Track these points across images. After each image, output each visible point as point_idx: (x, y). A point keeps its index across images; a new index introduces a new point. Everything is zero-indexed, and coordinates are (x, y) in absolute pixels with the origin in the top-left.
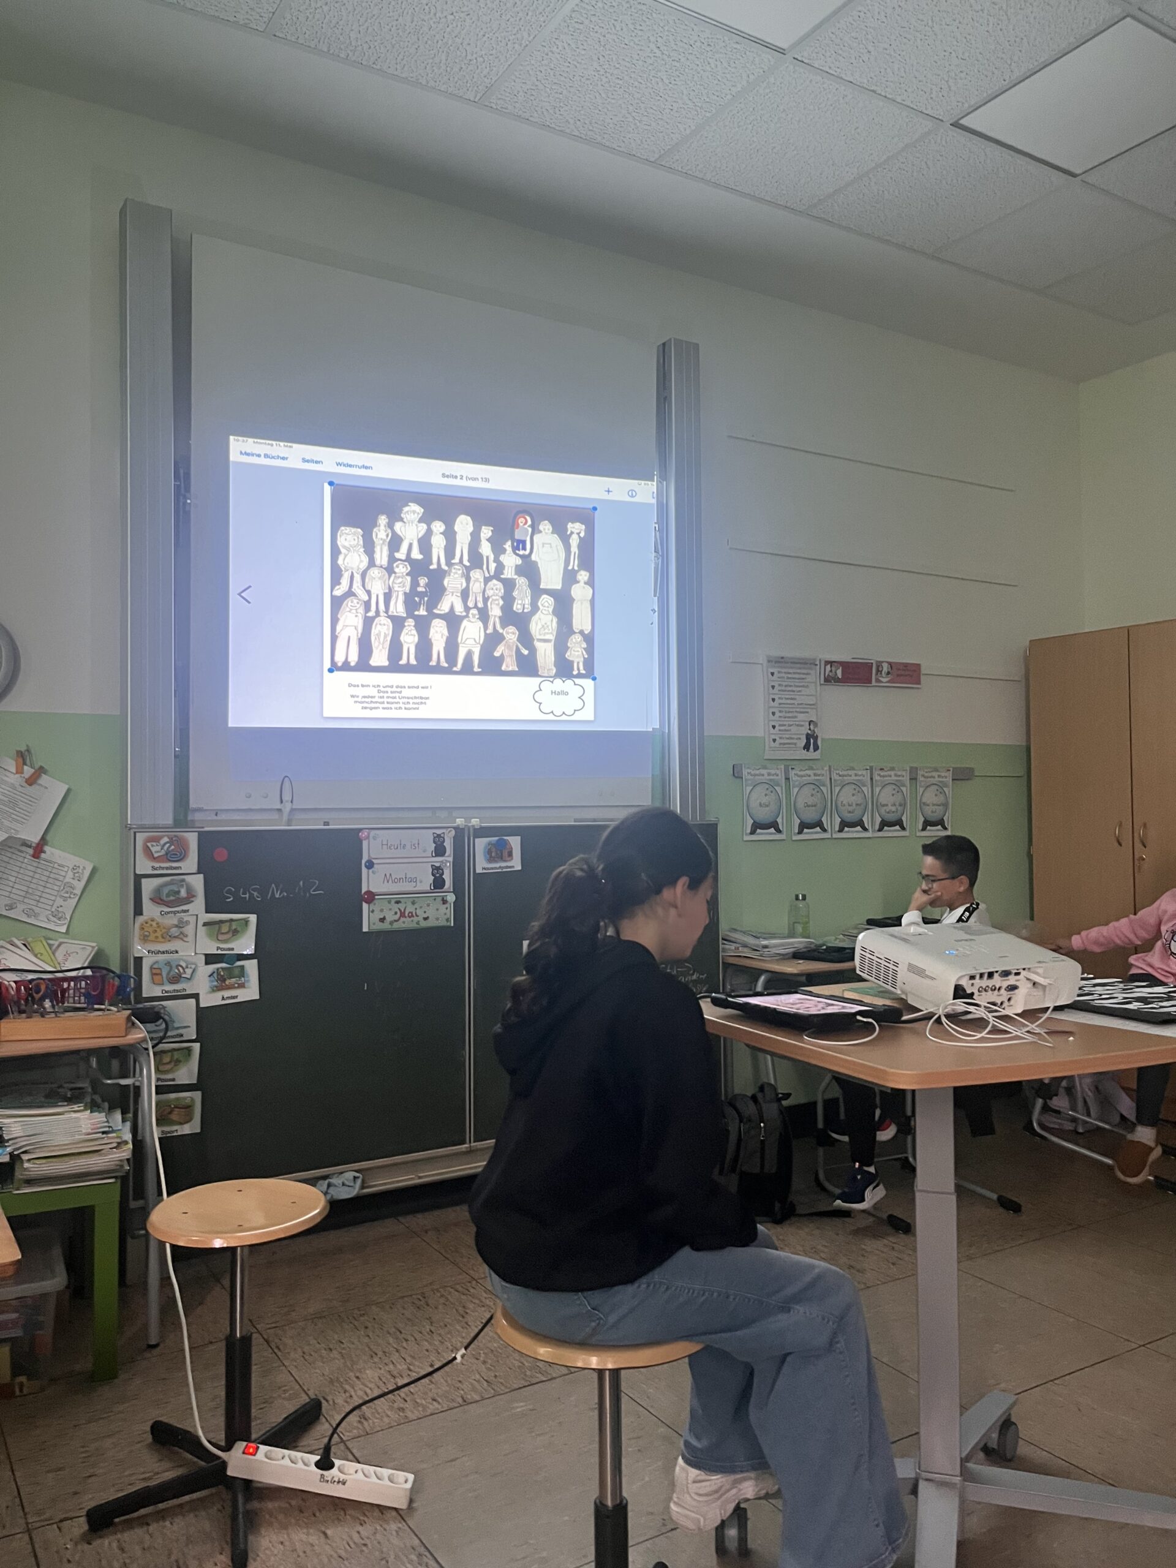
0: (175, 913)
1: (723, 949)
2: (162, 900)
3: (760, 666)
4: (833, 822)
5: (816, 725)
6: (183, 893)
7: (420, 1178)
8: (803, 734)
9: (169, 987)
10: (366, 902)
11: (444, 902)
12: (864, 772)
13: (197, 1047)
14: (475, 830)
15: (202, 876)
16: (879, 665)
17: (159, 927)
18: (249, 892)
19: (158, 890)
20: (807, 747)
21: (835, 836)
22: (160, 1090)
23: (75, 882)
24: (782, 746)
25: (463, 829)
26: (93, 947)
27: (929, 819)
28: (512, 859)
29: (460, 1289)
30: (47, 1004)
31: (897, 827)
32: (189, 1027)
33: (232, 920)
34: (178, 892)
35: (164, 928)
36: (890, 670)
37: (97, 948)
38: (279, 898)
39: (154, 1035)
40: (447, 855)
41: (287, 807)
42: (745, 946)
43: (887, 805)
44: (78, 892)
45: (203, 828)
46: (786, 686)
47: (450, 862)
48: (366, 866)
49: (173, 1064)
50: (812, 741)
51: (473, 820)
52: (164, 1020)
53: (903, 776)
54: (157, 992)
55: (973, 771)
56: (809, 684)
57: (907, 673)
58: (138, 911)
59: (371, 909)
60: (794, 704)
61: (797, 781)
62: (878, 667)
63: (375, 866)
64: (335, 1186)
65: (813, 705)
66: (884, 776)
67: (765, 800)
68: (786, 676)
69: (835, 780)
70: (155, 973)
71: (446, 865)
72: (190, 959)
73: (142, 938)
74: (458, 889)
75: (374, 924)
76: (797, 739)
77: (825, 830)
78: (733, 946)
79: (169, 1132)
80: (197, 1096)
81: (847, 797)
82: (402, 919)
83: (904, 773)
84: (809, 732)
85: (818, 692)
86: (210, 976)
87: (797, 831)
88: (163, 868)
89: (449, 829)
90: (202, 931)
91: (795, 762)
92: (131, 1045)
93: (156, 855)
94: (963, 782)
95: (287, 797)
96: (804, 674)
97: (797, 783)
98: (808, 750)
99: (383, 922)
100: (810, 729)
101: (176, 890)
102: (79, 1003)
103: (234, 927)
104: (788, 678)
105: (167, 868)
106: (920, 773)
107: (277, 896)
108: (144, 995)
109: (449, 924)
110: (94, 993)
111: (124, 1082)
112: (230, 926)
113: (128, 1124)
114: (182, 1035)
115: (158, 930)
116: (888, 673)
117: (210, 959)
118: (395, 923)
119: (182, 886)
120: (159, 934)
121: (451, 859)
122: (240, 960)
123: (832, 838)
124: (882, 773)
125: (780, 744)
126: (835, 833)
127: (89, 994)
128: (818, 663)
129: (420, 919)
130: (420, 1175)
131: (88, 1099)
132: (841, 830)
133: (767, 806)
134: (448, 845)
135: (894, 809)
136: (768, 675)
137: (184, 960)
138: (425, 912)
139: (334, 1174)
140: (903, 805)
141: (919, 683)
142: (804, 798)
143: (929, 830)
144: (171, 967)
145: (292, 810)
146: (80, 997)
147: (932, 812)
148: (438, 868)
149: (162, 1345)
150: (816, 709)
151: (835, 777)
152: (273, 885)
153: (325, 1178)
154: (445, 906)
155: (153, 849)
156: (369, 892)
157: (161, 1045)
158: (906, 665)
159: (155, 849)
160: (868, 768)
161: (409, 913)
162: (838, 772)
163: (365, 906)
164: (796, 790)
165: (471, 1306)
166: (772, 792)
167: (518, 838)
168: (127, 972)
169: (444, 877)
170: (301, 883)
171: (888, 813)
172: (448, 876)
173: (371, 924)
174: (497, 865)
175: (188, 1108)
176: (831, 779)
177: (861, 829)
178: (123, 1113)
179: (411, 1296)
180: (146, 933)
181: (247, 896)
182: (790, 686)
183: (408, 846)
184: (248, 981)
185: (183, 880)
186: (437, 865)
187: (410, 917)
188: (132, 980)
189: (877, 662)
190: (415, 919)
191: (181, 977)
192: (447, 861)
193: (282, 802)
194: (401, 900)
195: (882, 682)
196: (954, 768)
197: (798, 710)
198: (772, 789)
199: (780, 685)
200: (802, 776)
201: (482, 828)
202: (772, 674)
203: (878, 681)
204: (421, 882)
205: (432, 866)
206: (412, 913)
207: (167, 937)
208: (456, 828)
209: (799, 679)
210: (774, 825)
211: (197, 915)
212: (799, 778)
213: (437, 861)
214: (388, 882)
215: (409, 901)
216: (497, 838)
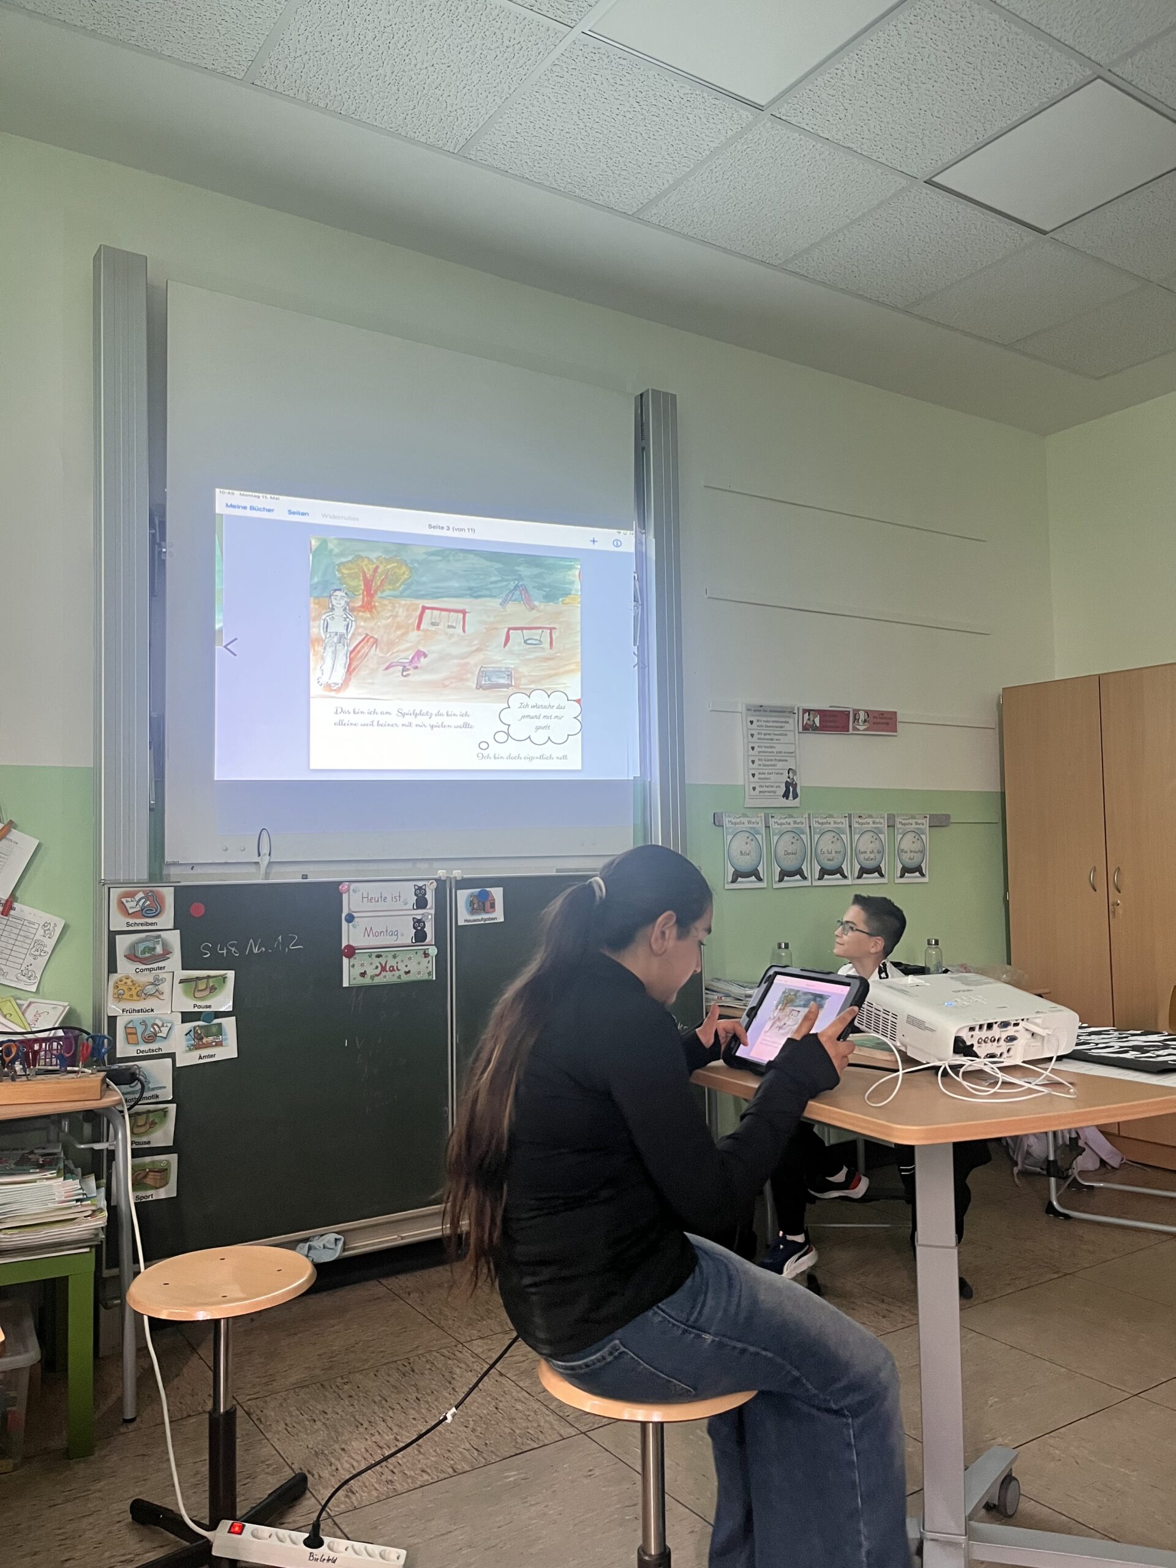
0: (150, 970)
1: (706, 999)
2: (137, 957)
3: (739, 715)
4: (812, 869)
5: (795, 773)
6: (159, 950)
7: (403, 1238)
8: (782, 782)
9: (144, 1047)
10: (346, 957)
11: (426, 955)
12: (843, 820)
13: (173, 1107)
14: (457, 881)
15: (178, 931)
16: (856, 712)
17: (134, 984)
18: (227, 949)
19: (133, 946)
20: (786, 795)
21: (815, 883)
22: (136, 1154)
23: (46, 940)
24: (762, 794)
25: (445, 881)
26: (65, 1007)
27: (907, 866)
28: (494, 911)
29: (447, 1354)
30: (18, 1067)
31: (876, 874)
32: (165, 1087)
33: (209, 977)
34: (154, 949)
35: (139, 986)
36: (866, 717)
37: (68, 1007)
38: (257, 954)
39: (129, 1097)
40: (428, 907)
41: (265, 861)
42: (728, 996)
43: (865, 852)
44: (49, 950)
45: (179, 882)
46: (765, 734)
47: (431, 915)
48: (346, 920)
49: (148, 1126)
50: (791, 789)
51: (454, 872)
52: (139, 1080)
53: (881, 824)
54: (132, 1052)
55: (949, 818)
56: (788, 733)
57: (885, 721)
58: (112, 968)
59: (351, 964)
60: (773, 752)
61: (777, 829)
62: (855, 715)
63: (356, 919)
64: (315, 1249)
65: (792, 753)
66: (862, 824)
67: (746, 848)
68: (763, 724)
69: (814, 828)
70: (130, 1033)
71: (427, 918)
72: (165, 1017)
73: (116, 996)
74: (440, 942)
75: (355, 979)
76: (777, 787)
77: (805, 878)
78: (715, 996)
79: (144, 1198)
80: (173, 1158)
81: (826, 844)
82: (384, 974)
83: (882, 821)
84: (789, 780)
85: (797, 741)
86: (186, 1035)
87: (777, 879)
88: (138, 925)
89: (431, 881)
90: (178, 988)
91: (776, 810)
92: (107, 1109)
93: (131, 911)
94: (941, 828)
95: (265, 850)
96: (782, 722)
97: (776, 831)
98: (787, 799)
99: (364, 977)
100: (789, 777)
101: (152, 946)
102: (51, 1065)
103: (211, 984)
104: (767, 726)
105: (142, 925)
106: (898, 820)
107: (256, 951)
108: (118, 1056)
109: (431, 977)
110: (68, 1055)
111: (97, 1146)
112: (208, 982)
113: (103, 1190)
114: (157, 1097)
115: (133, 988)
116: (865, 721)
117: (187, 1017)
118: (376, 978)
119: (158, 942)
120: (134, 992)
121: (433, 912)
122: (216, 1018)
123: (812, 886)
124: (860, 821)
125: (760, 792)
126: (815, 880)
127: (63, 1056)
128: (796, 711)
129: (402, 973)
130: (402, 1235)
131: (61, 1165)
132: (821, 878)
133: (748, 855)
134: (430, 897)
135: (872, 856)
136: (747, 726)
137: (160, 1019)
138: (406, 966)
139: (314, 1237)
140: (881, 852)
141: (896, 732)
142: (785, 844)
143: (908, 877)
144: (146, 1025)
145: (270, 863)
146: (51, 1058)
147: (910, 859)
148: (419, 921)
149: (138, 1419)
150: (795, 756)
151: (815, 825)
152: (251, 940)
153: (306, 1240)
154: (427, 959)
155: (128, 905)
156: (349, 947)
157: (136, 1107)
158: (882, 713)
159: (130, 905)
160: (847, 815)
161: (390, 967)
162: (817, 820)
163: (345, 960)
164: (776, 838)
165: (458, 1371)
166: (752, 840)
167: (501, 889)
168: (100, 1031)
169: (425, 929)
170: (280, 938)
171: (867, 860)
172: (429, 929)
173: (351, 979)
174: (480, 917)
175: (164, 1171)
176: (810, 827)
177: (840, 877)
178: (97, 1179)
179: (395, 1361)
180: (121, 991)
181: (225, 951)
182: (769, 734)
183: (389, 899)
184: (226, 1039)
185: (159, 936)
186: (419, 917)
187: (391, 971)
188: (106, 1040)
189: (854, 710)
190: (397, 973)
191: (156, 1036)
192: (429, 914)
193: (259, 855)
194: (382, 953)
195: (859, 730)
196: (930, 815)
197: (777, 758)
198: (754, 839)
199: (759, 734)
200: (782, 824)
201: (464, 880)
202: (752, 722)
203: (853, 730)
204: (402, 935)
205: (414, 918)
206: (393, 967)
207: (142, 994)
208: (438, 880)
209: (777, 727)
210: (755, 873)
211: (173, 972)
212: (779, 826)
213: (419, 913)
214: (369, 935)
215: (390, 955)
216: (479, 890)
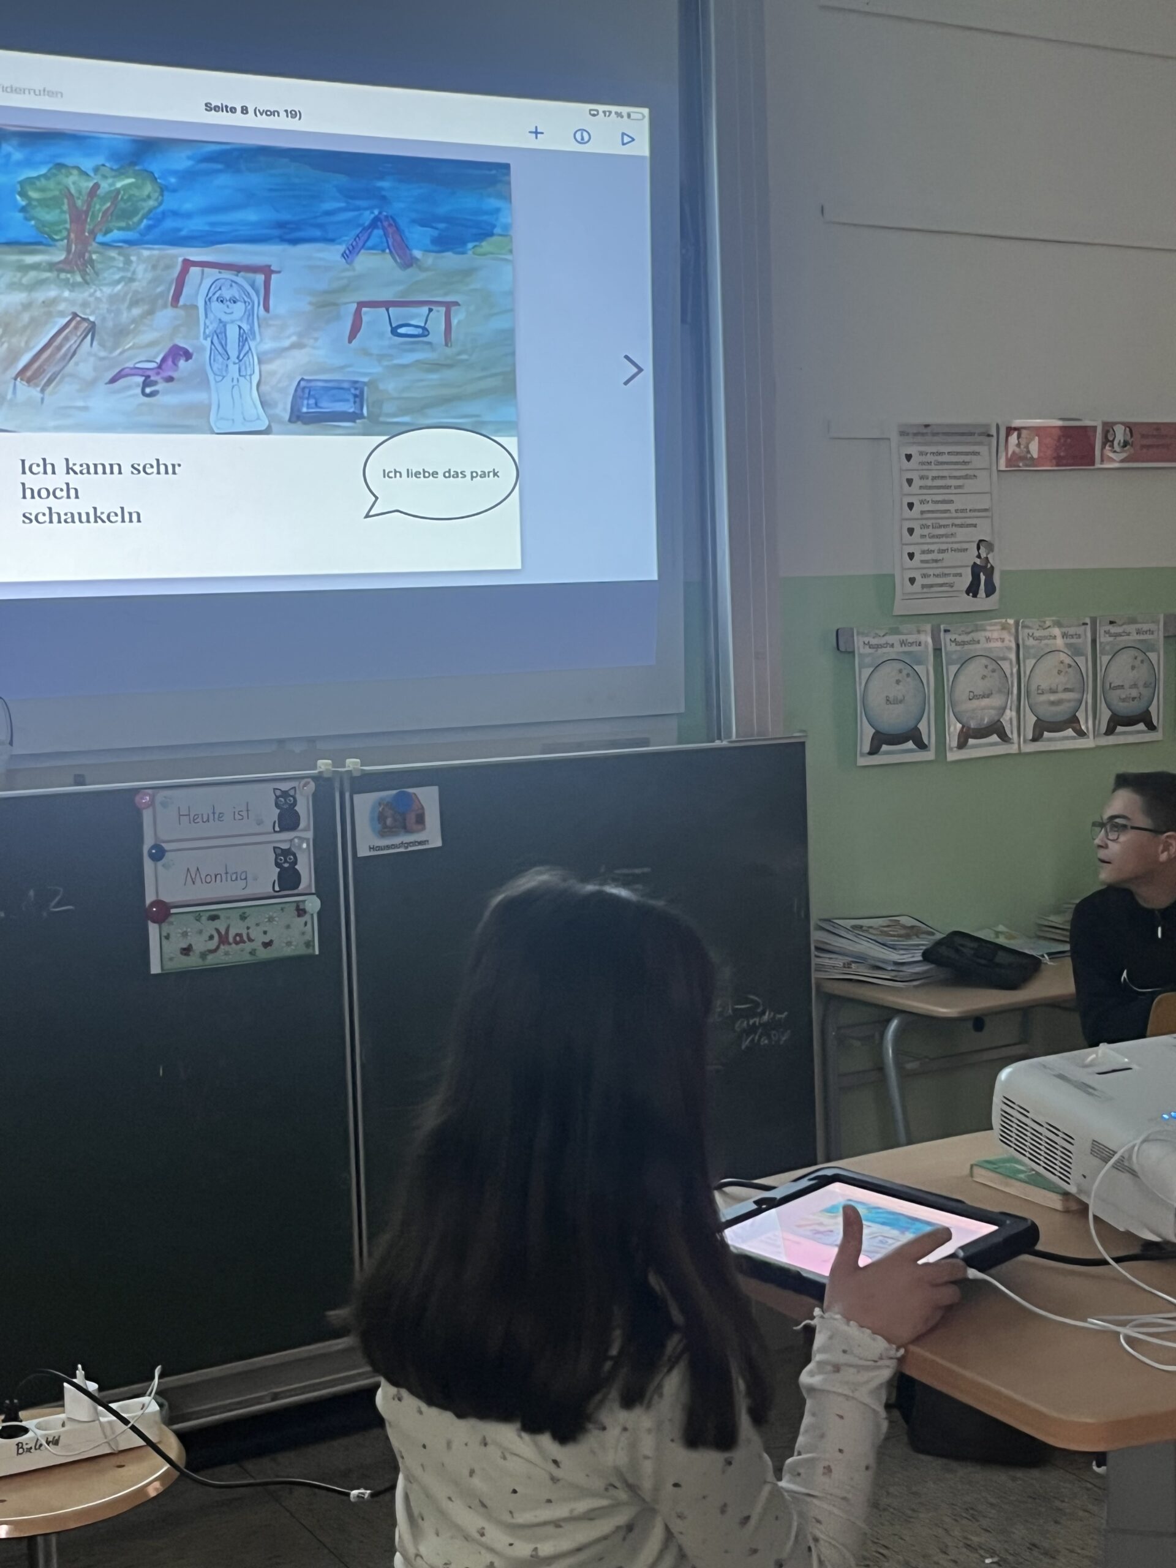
1: (818, 966)
3: (882, 441)
4: (1020, 723)
5: (990, 547)
8: (967, 566)
10: (154, 922)
11: (301, 912)
12: (1080, 630)
14: (352, 779)
20: (973, 590)
21: (1026, 748)
24: (925, 590)
25: (331, 779)
28: (424, 829)
31: (1141, 726)
43: (1122, 688)
46: (934, 479)
47: (307, 840)
48: (151, 857)
50: (983, 578)
51: (347, 761)
53: (1154, 636)
56: (977, 473)
57: (1163, 442)
60: (949, 511)
61: (956, 652)
63: (167, 854)
65: (986, 510)
66: (1115, 635)
67: (896, 691)
68: (930, 458)
69: (1024, 647)
71: (300, 847)
74: (325, 887)
75: (171, 959)
76: (954, 575)
77: (1008, 739)
78: (836, 961)
81: (1048, 677)
82: (224, 948)
83: (1156, 630)
84: (978, 561)
85: (996, 488)
87: (955, 744)
89: (304, 781)
91: (952, 619)
96: (967, 454)
97: (955, 656)
99: (187, 954)
100: (979, 556)
104: (938, 463)
109: (310, 951)
118: (211, 956)
121: (310, 835)
123: (1020, 754)
124: (1114, 630)
125: (923, 586)
126: (1025, 742)
128: (994, 432)
129: (257, 945)
132: (1037, 738)
133: (901, 702)
135: (1133, 694)
136: (899, 461)
138: (265, 933)
140: (1151, 686)
142: (969, 682)
148: (286, 853)
150: (992, 517)
151: (1026, 642)
154: (303, 920)
156: (158, 903)
158: (1155, 427)
160: (1090, 623)
161: (237, 935)
162: (1030, 632)
163: (153, 929)
164: (954, 668)
166: (909, 676)
167: (435, 790)
169: (297, 867)
170: (31, 893)
171: (1124, 701)
172: (305, 868)
173: (166, 960)
174: (396, 840)
176: (1018, 646)
177: (1073, 734)
182: (944, 478)
183: (229, 815)
186: (285, 846)
187: (237, 943)
190: (248, 946)
192: (302, 839)
194: (222, 914)
197: (956, 521)
198: (909, 671)
199: (922, 478)
200: (964, 643)
201: (364, 774)
202: (908, 457)
204: (255, 879)
205: (275, 848)
206: (241, 935)
208: (316, 778)
209: (958, 464)
210: (913, 735)
212: (958, 648)
213: (284, 839)
214: (194, 883)
215: (236, 915)
216: (394, 792)
